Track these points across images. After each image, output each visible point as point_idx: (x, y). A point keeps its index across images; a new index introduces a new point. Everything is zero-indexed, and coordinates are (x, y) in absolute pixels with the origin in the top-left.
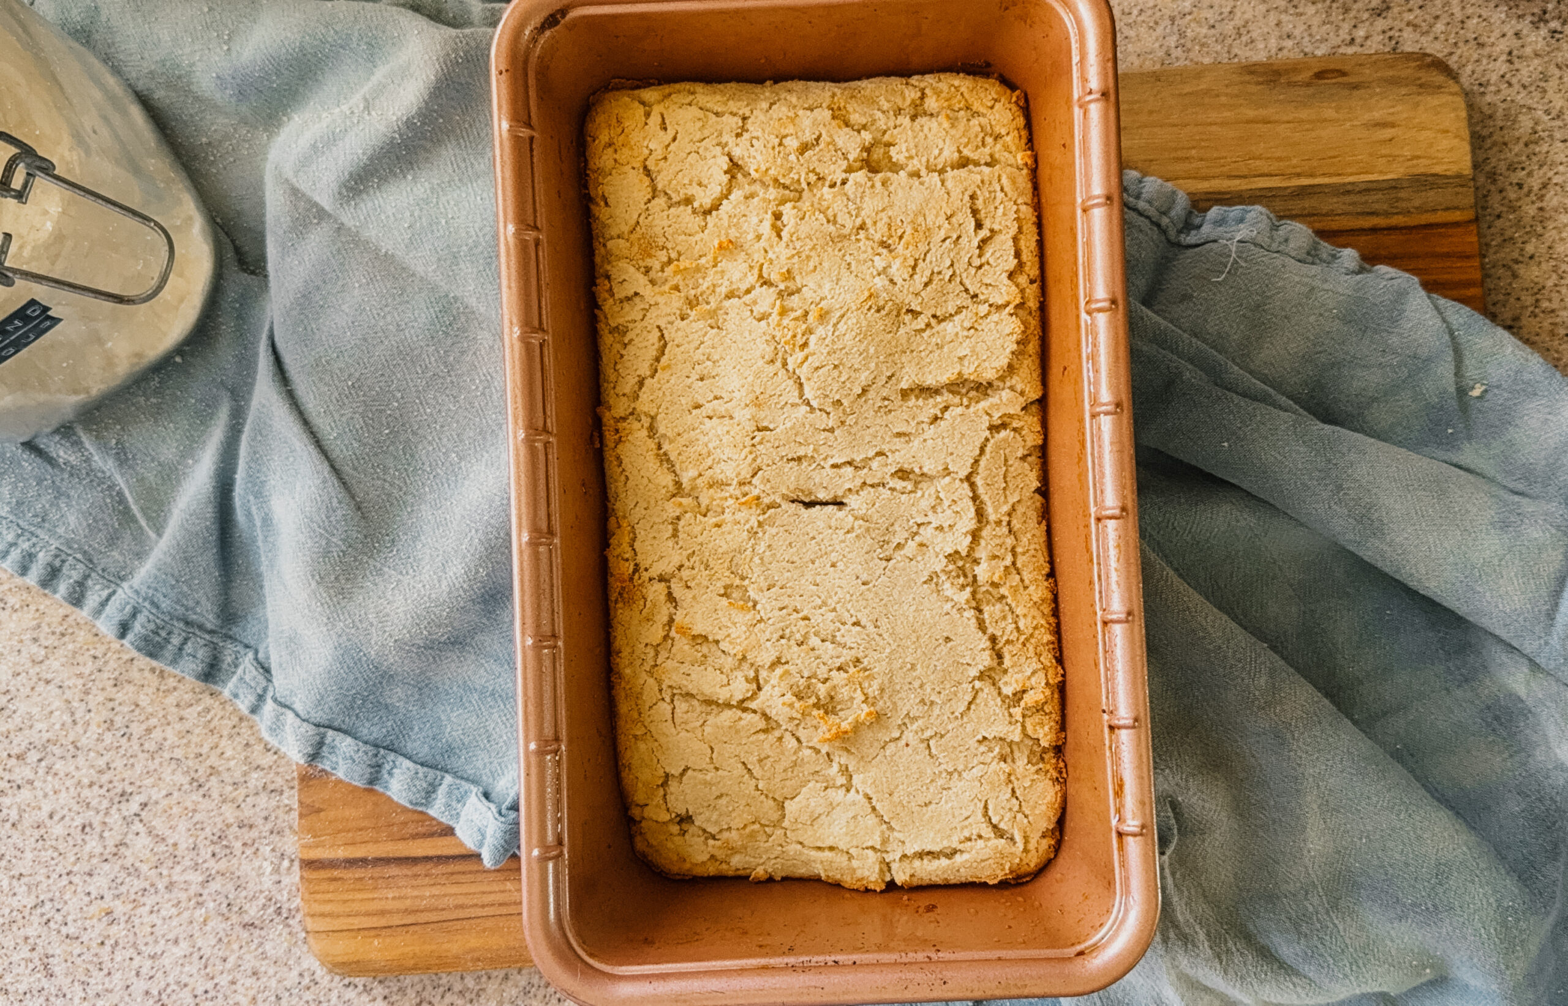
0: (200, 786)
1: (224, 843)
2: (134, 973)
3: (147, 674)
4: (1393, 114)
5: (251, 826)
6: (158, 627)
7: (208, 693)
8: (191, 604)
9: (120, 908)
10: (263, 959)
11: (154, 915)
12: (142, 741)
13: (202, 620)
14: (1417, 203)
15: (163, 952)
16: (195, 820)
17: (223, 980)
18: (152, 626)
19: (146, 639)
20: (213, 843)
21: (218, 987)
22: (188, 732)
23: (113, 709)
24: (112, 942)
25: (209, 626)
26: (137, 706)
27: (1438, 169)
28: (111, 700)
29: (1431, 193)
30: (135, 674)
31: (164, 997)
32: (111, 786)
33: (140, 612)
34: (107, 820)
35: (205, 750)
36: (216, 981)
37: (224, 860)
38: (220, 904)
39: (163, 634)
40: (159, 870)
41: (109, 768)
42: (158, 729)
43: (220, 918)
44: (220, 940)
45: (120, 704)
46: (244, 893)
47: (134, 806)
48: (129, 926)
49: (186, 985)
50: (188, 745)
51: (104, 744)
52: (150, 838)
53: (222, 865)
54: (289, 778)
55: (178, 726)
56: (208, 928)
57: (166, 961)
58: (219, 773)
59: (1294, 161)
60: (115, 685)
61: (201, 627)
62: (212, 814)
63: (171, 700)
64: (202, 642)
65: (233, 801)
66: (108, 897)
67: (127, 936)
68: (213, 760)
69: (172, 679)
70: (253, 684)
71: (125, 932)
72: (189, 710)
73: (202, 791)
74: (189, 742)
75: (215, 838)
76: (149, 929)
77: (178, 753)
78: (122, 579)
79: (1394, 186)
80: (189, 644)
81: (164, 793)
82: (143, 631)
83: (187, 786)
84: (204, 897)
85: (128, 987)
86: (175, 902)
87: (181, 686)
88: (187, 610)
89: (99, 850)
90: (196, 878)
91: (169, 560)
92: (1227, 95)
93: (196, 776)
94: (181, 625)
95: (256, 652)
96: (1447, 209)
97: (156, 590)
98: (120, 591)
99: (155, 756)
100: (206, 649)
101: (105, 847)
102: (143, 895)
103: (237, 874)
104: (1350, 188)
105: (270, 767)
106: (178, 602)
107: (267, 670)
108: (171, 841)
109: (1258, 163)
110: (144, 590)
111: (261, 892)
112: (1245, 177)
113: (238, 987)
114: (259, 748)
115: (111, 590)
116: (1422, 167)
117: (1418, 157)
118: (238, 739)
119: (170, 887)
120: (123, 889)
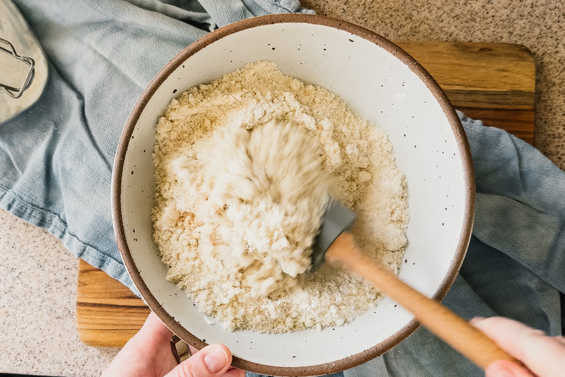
0: (41, 266)
1: (50, 287)
2: (16, 334)
3: (22, 225)
4: (508, 67)
5: (60, 281)
6: (22, 206)
7: (44, 232)
8: (34, 198)
9: (11, 311)
10: (64, 330)
11: (23, 313)
12: (20, 249)
13: (39, 204)
14: (513, 101)
15: (27, 327)
16: (39, 279)
17: (48, 338)
18: (20, 206)
19: (18, 211)
20: (45, 287)
21: (47, 340)
22: (37, 246)
23: (9, 238)
24: (8, 323)
25: (41, 206)
26: (18, 237)
27: (522, 89)
28: (8, 234)
29: (519, 98)
30: (17, 225)
31: (27, 343)
32: (8, 266)
33: (16, 201)
34: (6, 278)
35: (43, 253)
36: (46, 338)
37: (50, 293)
38: (48, 310)
39: (24, 209)
40: (25, 297)
41: (8, 259)
42: (26, 245)
43: (48, 315)
44: (48, 323)
45: (12, 236)
46: (57, 306)
47: (16, 273)
48: (14, 317)
49: (35, 339)
50: (36, 252)
51: (6, 250)
52: (22, 285)
53: (49, 296)
54: (74, 264)
55: (33, 244)
56: (43, 318)
57: (28, 330)
58: (48, 262)
59: (469, 81)
60: (10, 229)
61: (38, 207)
62: (46, 277)
63: (31, 234)
64: (39, 212)
65: (53, 272)
66: (6, 307)
67: (13, 321)
68: (46, 257)
69: (31, 227)
70: (60, 228)
71: (12, 320)
72: (37, 238)
73: (42, 268)
74: (37, 250)
75: (46, 286)
76: (22, 319)
77: (33, 254)
78: (9, 188)
79: (505, 94)
80: (34, 213)
81: (28, 269)
82: (17, 207)
83: (36, 267)
84: (42, 307)
85: (14, 339)
86: (31, 309)
87: (34, 229)
88: (33, 200)
89: (3, 289)
90: (39, 300)
91: (27, 182)
92: (446, 54)
93: (39, 263)
94: (30, 206)
95: (59, 216)
96: (524, 104)
97: (22, 193)
98: (8, 192)
99: (25, 255)
100: (40, 214)
101: (6, 288)
102: (19, 306)
103: (54, 299)
104: (489, 93)
105: (67, 260)
106: (30, 197)
107: (65, 223)
108: (30, 286)
109: (456, 80)
110: (17, 193)
111: (63, 305)
112: (450, 85)
113: (54, 340)
114: (63, 253)
115: (4, 192)
116: (516, 88)
117: (515, 84)
118: (55, 249)
119: (29, 303)
120: (12, 304)
